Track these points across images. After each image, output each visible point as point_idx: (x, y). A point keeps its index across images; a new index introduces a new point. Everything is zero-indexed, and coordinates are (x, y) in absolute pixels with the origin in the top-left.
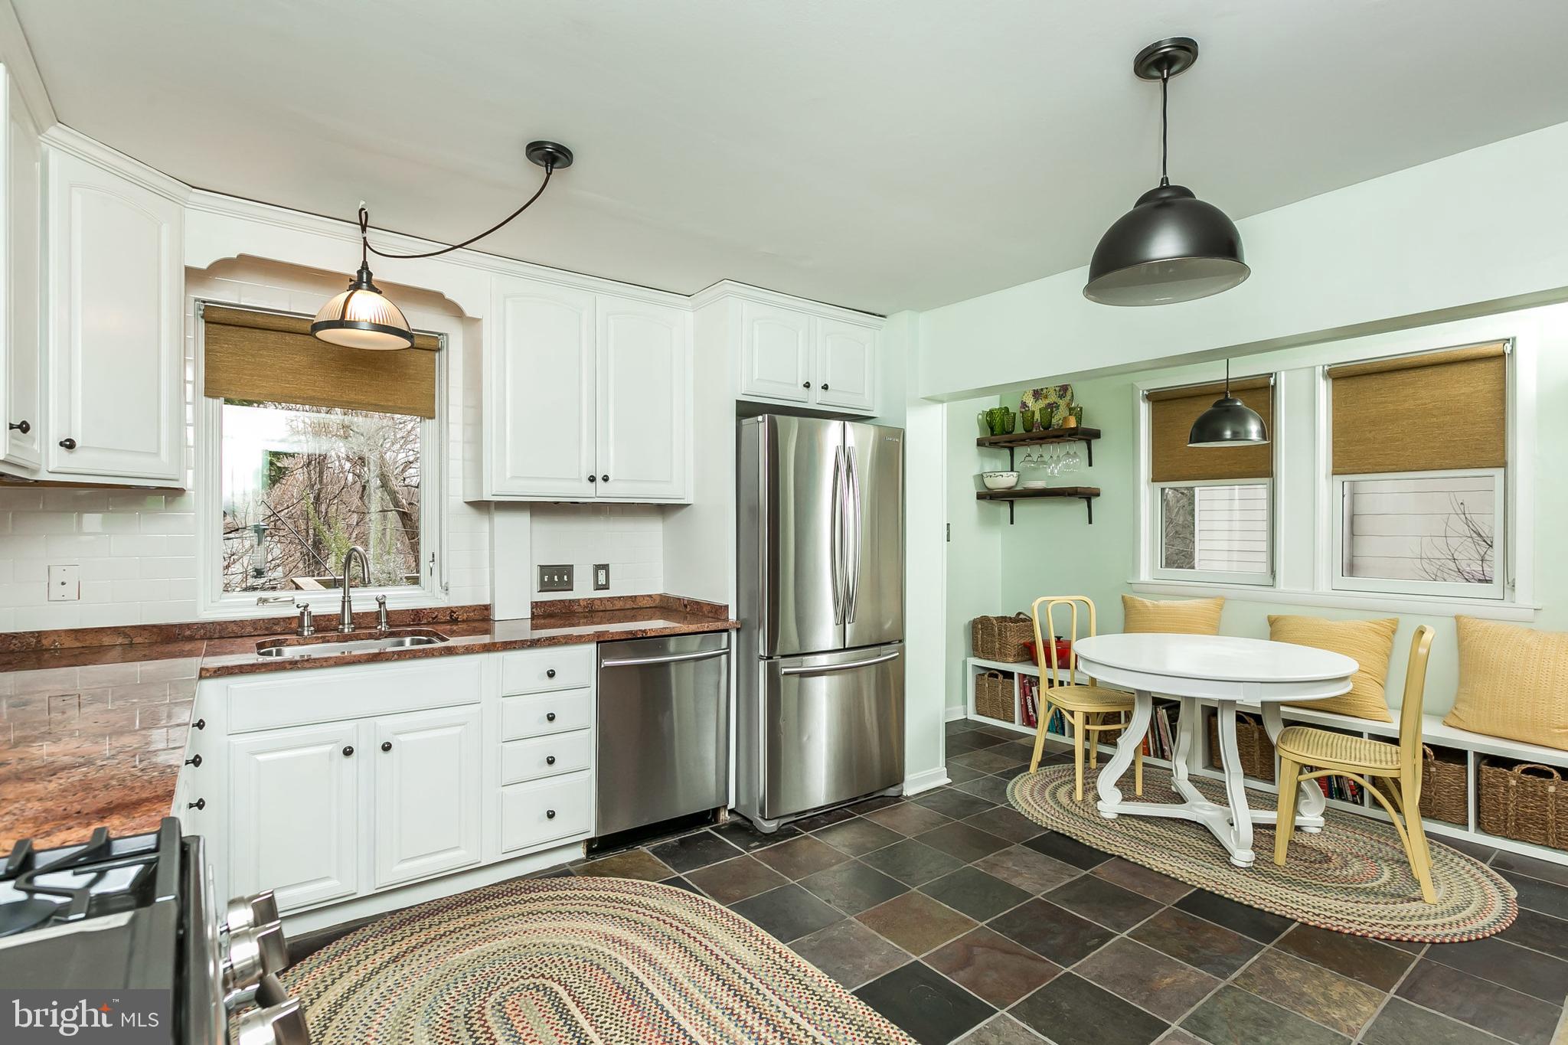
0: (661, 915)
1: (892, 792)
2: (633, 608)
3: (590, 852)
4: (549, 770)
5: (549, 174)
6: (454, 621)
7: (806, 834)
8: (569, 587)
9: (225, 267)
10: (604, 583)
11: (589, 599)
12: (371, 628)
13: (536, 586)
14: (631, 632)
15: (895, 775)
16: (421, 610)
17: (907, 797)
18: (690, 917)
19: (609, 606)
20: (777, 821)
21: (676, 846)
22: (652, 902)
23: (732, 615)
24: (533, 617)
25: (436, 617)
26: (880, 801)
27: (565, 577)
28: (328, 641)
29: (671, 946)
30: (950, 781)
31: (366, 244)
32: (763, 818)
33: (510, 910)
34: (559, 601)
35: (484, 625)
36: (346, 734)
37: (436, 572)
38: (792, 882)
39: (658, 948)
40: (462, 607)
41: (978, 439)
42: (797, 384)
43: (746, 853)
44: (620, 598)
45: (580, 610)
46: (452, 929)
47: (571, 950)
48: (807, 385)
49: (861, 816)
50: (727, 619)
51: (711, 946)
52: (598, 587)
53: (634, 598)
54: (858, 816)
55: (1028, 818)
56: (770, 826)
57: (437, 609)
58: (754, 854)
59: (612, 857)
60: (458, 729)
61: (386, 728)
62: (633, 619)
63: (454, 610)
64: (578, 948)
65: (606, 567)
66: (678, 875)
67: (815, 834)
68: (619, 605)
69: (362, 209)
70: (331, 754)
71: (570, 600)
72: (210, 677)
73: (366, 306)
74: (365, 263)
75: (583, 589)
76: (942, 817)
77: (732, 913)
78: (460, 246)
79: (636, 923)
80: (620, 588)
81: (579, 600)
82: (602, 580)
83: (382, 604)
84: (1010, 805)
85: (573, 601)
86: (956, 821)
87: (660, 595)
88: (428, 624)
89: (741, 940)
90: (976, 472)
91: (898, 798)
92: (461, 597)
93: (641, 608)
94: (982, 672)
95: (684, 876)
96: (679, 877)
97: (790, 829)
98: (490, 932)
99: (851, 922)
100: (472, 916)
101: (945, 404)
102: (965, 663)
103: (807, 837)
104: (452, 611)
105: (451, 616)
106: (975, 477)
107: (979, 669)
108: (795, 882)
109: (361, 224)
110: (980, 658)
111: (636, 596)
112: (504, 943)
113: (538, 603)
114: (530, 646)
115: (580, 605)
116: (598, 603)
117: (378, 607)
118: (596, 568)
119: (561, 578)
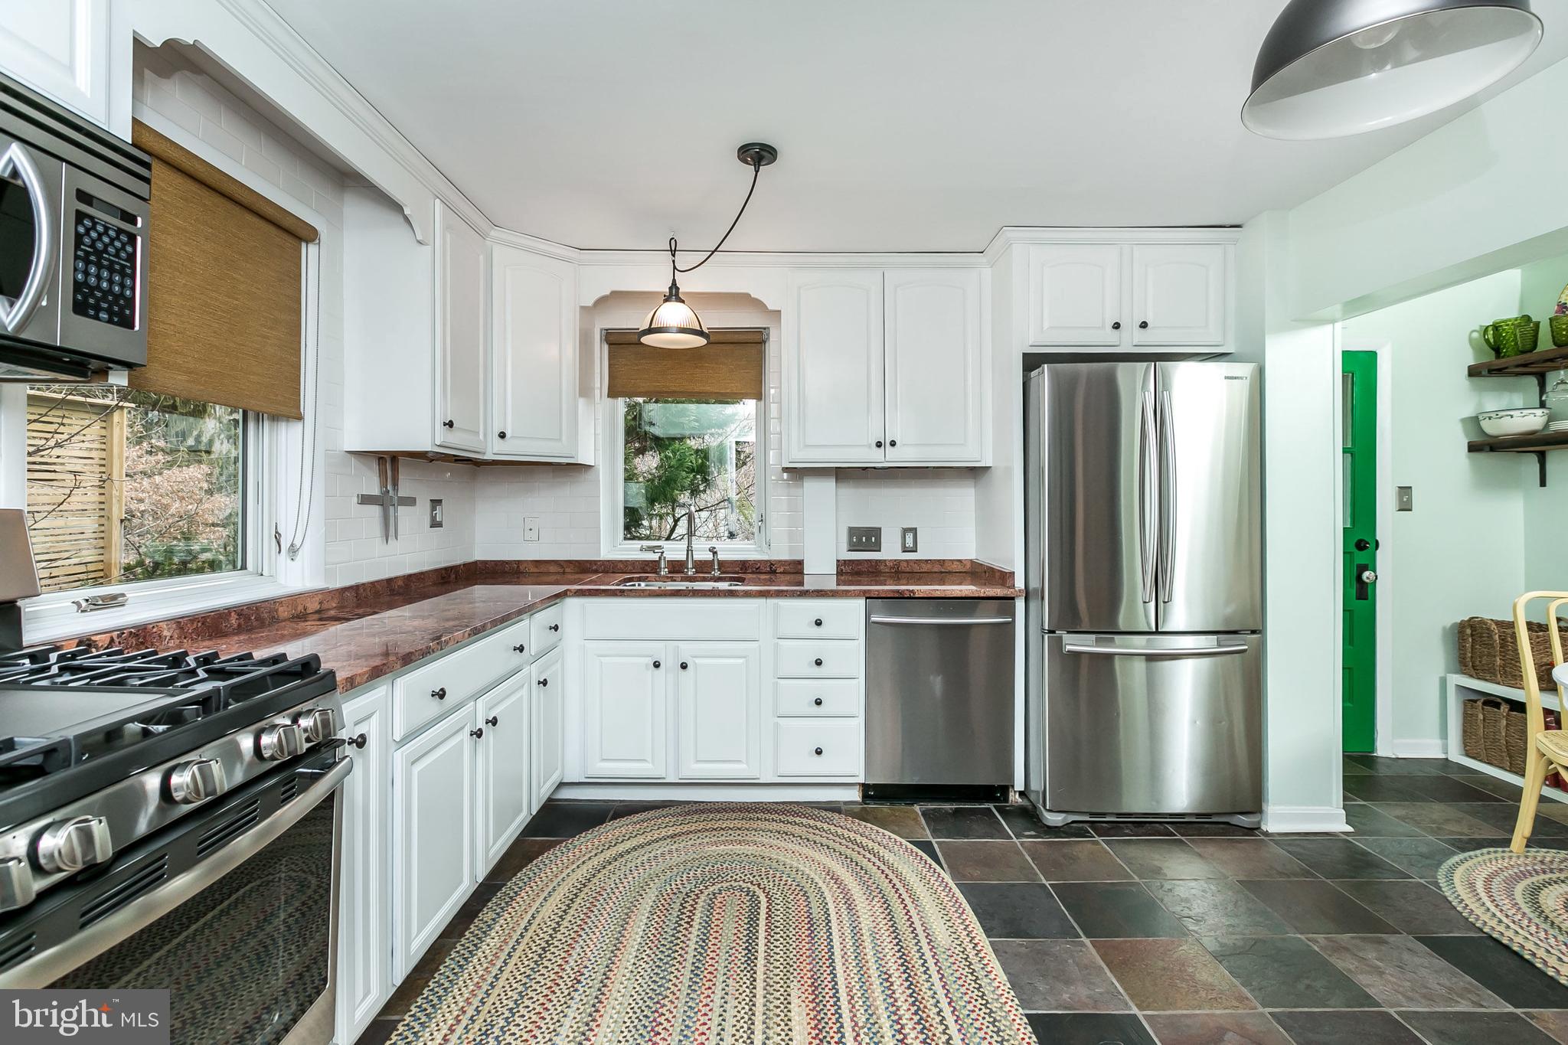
0: (889, 871)
1: (1244, 820)
2: (941, 571)
3: (866, 797)
4: (816, 710)
5: (757, 172)
6: (773, 572)
7: (1097, 838)
8: (876, 547)
9: (602, 302)
10: (912, 546)
11: (896, 560)
12: (706, 573)
13: (844, 545)
14: (898, 591)
15: (1255, 803)
16: (747, 561)
17: (1266, 834)
18: (913, 879)
19: (916, 568)
20: (1063, 815)
21: (950, 814)
22: (887, 855)
23: (1019, 583)
24: (839, 573)
25: (759, 567)
26: (1223, 829)
27: (873, 539)
28: (675, 581)
29: (876, 899)
30: (1350, 829)
31: (675, 268)
32: (1045, 807)
33: (775, 826)
34: (865, 560)
35: (798, 577)
36: (659, 651)
37: (763, 529)
38: (1044, 882)
39: (865, 897)
40: (780, 561)
41: (1470, 367)
42: (1103, 327)
43: (1015, 839)
44: (927, 561)
45: (887, 570)
46: (723, 827)
47: (794, 872)
48: (1117, 326)
49: (1182, 838)
50: (1013, 586)
51: (913, 913)
52: (906, 550)
53: (942, 562)
54: (1179, 837)
55: (1455, 908)
56: (1054, 819)
57: (759, 561)
58: (1022, 844)
59: (885, 808)
60: (741, 661)
61: (686, 652)
62: (942, 582)
63: (774, 562)
64: (800, 873)
65: (914, 531)
66: (931, 839)
67: (1107, 842)
68: (925, 568)
69: (673, 238)
70: (647, 665)
71: (877, 560)
72: (572, 596)
73: (673, 314)
74: (674, 280)
75: (890, 550)
76: (1303, 869)
77: (955, 889)
78: (715, 250)
79: (862, 869)
80: (927, 551)
81: (886, 560)
82: (909, 542)
83: (715, 553)
84: (1437, 885)
85: (880, 561)
86: (1324, 879)
87: (971, 560)
88: (753, 573)
89: (946, 918)
90: (1469, 411)
91: (1253, 830)
92: (780, 552)
93: (950, 572)
94: (1473, 697)
95: (936, 842)
96: (931, 842)
97: (1081, 829)
98: (747, 838)
99: (1083, 944)
100: (744, 822)
101: (1338, 325)
102: (1443, 682)
103: (1096, 843)
104: (771, 563)
105: (771, 567)
106: (1464, 421)
107: (1470, 692)
108: (1047, 883)
109: (671, 250)
110: (1471, 676)
111: (944, 560)
112: (750, 849)
113: (845, 561)
114: (799, 596)
115: (886, 565)
116: (905, 564)
117: (712, 556)
118: (905, 531)
119: (868, 539)
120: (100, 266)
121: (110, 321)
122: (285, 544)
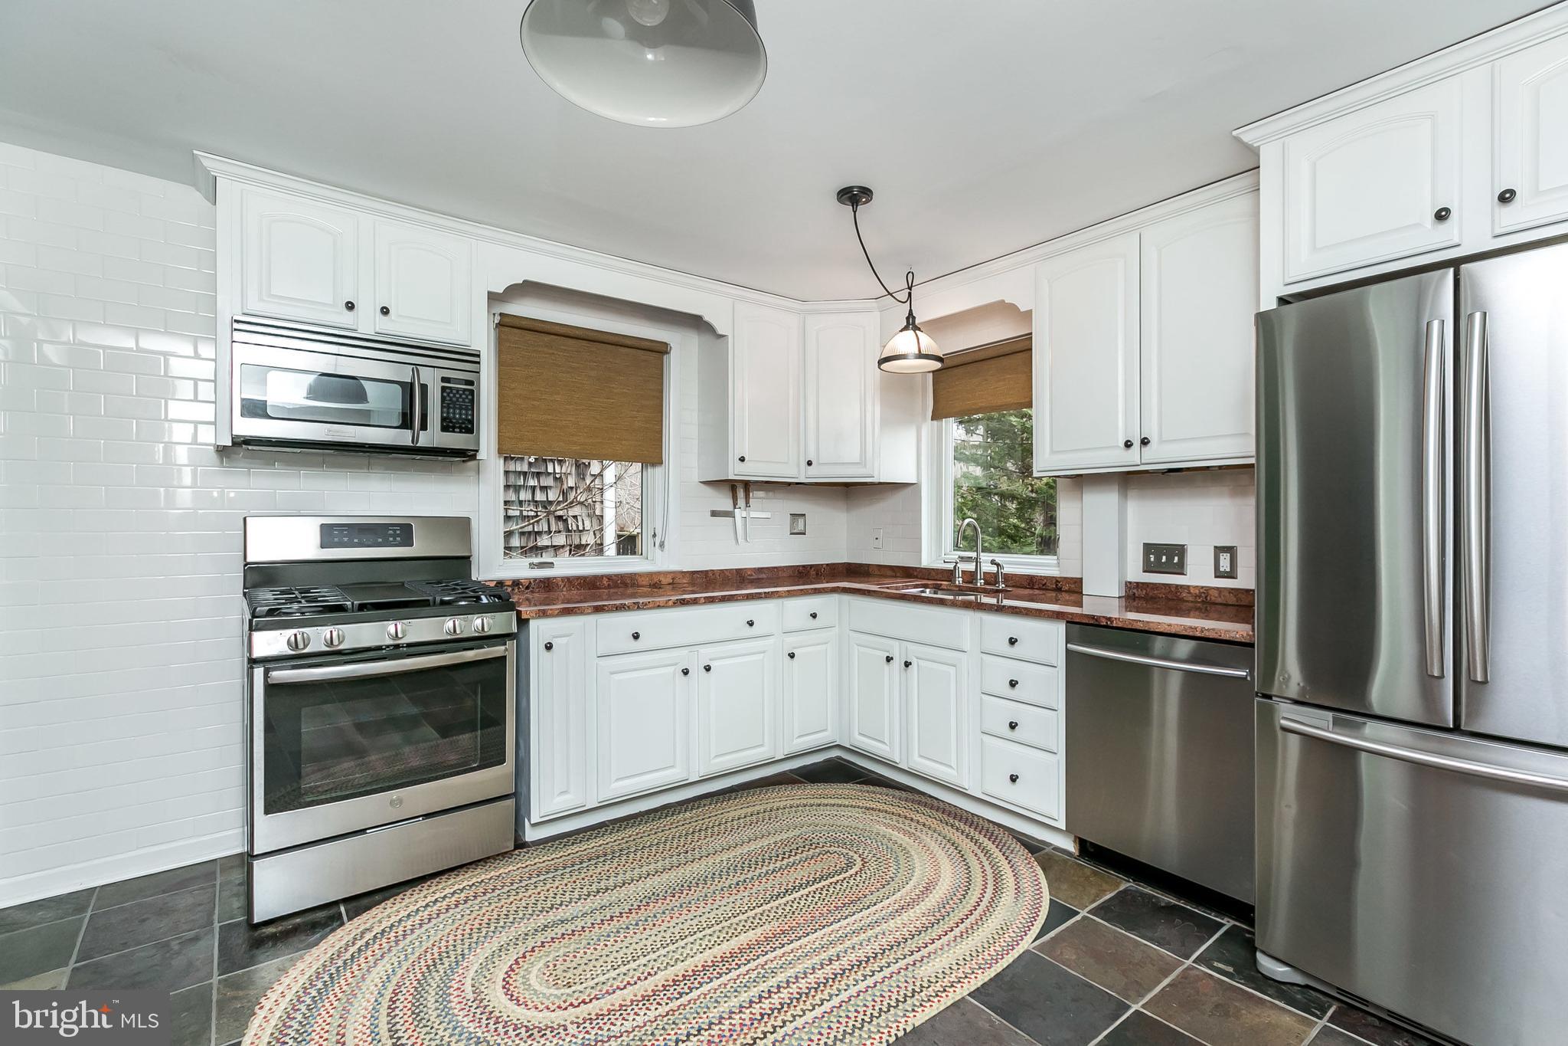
3: (1080, 851)
5: (855, 212)
6: (1059, 590)
8: (1180, 570)
10: (1228, 570)
11: (1202, 587)
12: (991, 584)
13: (1137, 565)
16: (1034, 576)
24: (1132, 598)
25: (1045, 584)
27: (1176, 558)
34: (1163, 584)
35: (1074, 597)
36: (894, 648)
40: (1065, 578)
45: (1191, 599)
52: (1219, 575)
57: (1045, 577)
61: (912, 652)
63: (1059, 580)
65: (1231, 549)
71: (1177, 586)
72: (841, 592)
75: (1197, 574)
81: (1189, 586)
82: (1225, 564)
83: (999, 567)
85: (1182, 586)
88: (1039, 589)
104: (1057, 580)
105: (1057, 585)
113: (1137, 583)
114: (996, 610)
115: (1189, 593)
116: (1216, 593)
117: (996, 569)
118: (1219, 550)
119: (1170, 559)
120: (454, 408)
121: (461, 432)
122: (658, 541)
